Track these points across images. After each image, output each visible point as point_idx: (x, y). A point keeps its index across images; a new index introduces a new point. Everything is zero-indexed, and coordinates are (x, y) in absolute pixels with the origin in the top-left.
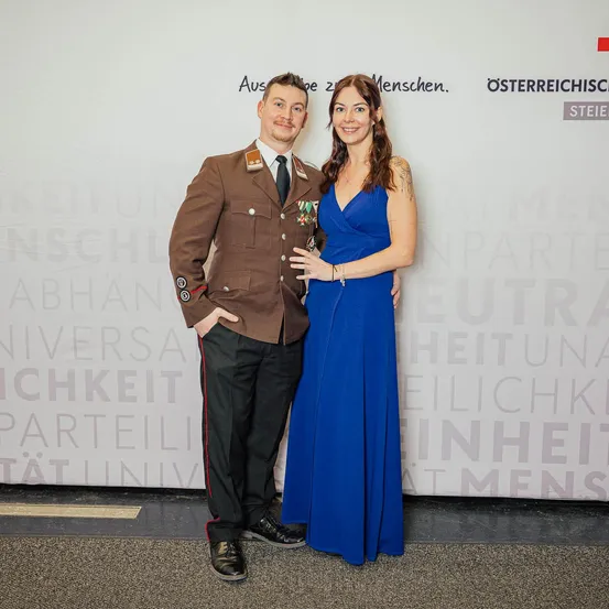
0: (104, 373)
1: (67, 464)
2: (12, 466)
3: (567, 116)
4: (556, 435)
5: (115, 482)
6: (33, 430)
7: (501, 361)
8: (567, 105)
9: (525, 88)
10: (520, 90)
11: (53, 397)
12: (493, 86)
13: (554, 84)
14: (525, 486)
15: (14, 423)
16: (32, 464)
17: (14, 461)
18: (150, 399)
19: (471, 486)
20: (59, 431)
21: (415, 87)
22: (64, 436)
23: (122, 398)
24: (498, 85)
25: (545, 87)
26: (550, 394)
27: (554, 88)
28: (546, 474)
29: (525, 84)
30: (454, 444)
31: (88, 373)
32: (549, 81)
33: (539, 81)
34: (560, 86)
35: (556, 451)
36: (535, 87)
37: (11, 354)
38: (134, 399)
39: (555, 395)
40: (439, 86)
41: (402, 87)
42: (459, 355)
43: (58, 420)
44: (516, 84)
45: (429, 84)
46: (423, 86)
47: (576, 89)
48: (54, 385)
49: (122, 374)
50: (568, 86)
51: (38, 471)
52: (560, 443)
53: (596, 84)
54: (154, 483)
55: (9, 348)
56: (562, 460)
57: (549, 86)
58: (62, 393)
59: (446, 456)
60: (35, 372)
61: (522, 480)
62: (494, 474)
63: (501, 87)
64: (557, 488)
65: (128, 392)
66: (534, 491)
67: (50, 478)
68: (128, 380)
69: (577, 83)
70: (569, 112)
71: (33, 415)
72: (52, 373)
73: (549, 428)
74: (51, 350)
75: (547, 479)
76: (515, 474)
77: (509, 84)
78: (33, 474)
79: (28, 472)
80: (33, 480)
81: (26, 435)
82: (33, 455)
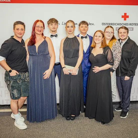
3: (116, 30)
8: (116, 28)
12: (103, 24)
25: (112, 25)
27: (114, 25)
29: (109, 24)
33: (111, 23)
40: (93, 24)
44: (107, 24)
45: (91, 24)
47: (118, 25)
50: (116, 24)
53: (121, 24)
57: (113, 24)
69: (118, 24)
77: (106, 24)
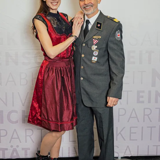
2: (6, 152)
6: (15, 136)
15: (7, 133)
17: (7, 149)
20: (26, 136)
37: (6, 105)
51: (17, 153)
55: (5, 102)
71: (15, 130)
78: (15, 154)
79: (13, 153)
81: (12, 138)
82: (15, 147)
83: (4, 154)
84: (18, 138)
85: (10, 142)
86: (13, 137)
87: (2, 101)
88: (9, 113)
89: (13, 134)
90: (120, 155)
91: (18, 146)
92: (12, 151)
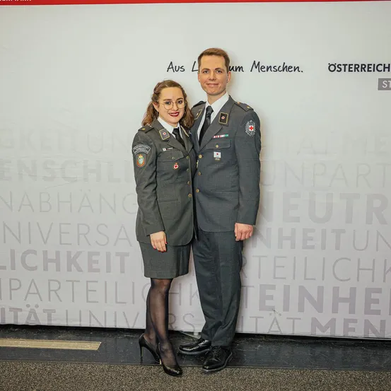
0: (79, 254)
1: (55, 312)
2: (19, 313)
3: (380, 88)
4: (374, 296)
5: (85, 324)
6: (33, 290)
7: (337, 248)
8: (381, 81)
9: (353, 69)
10: (349, 71)
11: (46, 269)
12: (332, 68)
13: (372, 67)
14: (353, 330)
15: (20, 285)
16: (32, 312)
17: (21, 310)
18: (108, 270)
19: (317, 329)
20: (50, 291)
21: (281, 69)
22: (53, 293)
23: (91, 270)
24: (334, 67)
25: (366, 69)
26: (369, 269)
27: (372, 69)
28: (367, 322)
29: (353, 67)
30: (307, 302)
31: (69, 253)
32: (369, 65)
33: (362, 65)
34: (376, 68)
35: (373, 307)
36: (360, 69)
37: (19, 241)
38: (98, 270)
39: (373, 270)
40: (297, 69)
41: (272, 69)
42: (309, 243)
43: (49, 283)
44: (347, 67)
45: (290, 67)
46: (286, 68)
47: (387, 70)
48: (46, 261)
49: (90, 254)
50: (381, 68)
51: (36, 317)
52: (377, 301)
54: (110, 325)
55: (18, 237)
56: (378, 312)
57: (369, 68)
58: (52, 266)
59: (301, 309)
60: (35, 252)
61: (351, 325)
62: (333, 322)
63: (337, 69)
64: (375, 331)
65: (95, 266)
66: (359, 333)
67: (44, 321)
68: (94, 258)
69: (387, 66)
70: (382, 85)
71: (33, 280)
72: (45, 253)
73: (369, 291)
74: (45, 238)
75: (368, 324)
76: (347, 322)
77: (342, 67)
78: (33, 318)
79: (29, 318)
80: (32, 322)
81: (28, 293)
82: (33, 307)
83: (16, 317)
84: (38, 293)
85: (25, 300)
86: (31, 291)
87: (13, 234)
88: (24, 253)
89: (30, 286)
90: (196, 328)
91: (37, 306)
92: (27, 313)
